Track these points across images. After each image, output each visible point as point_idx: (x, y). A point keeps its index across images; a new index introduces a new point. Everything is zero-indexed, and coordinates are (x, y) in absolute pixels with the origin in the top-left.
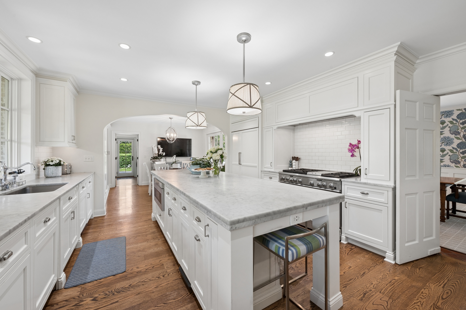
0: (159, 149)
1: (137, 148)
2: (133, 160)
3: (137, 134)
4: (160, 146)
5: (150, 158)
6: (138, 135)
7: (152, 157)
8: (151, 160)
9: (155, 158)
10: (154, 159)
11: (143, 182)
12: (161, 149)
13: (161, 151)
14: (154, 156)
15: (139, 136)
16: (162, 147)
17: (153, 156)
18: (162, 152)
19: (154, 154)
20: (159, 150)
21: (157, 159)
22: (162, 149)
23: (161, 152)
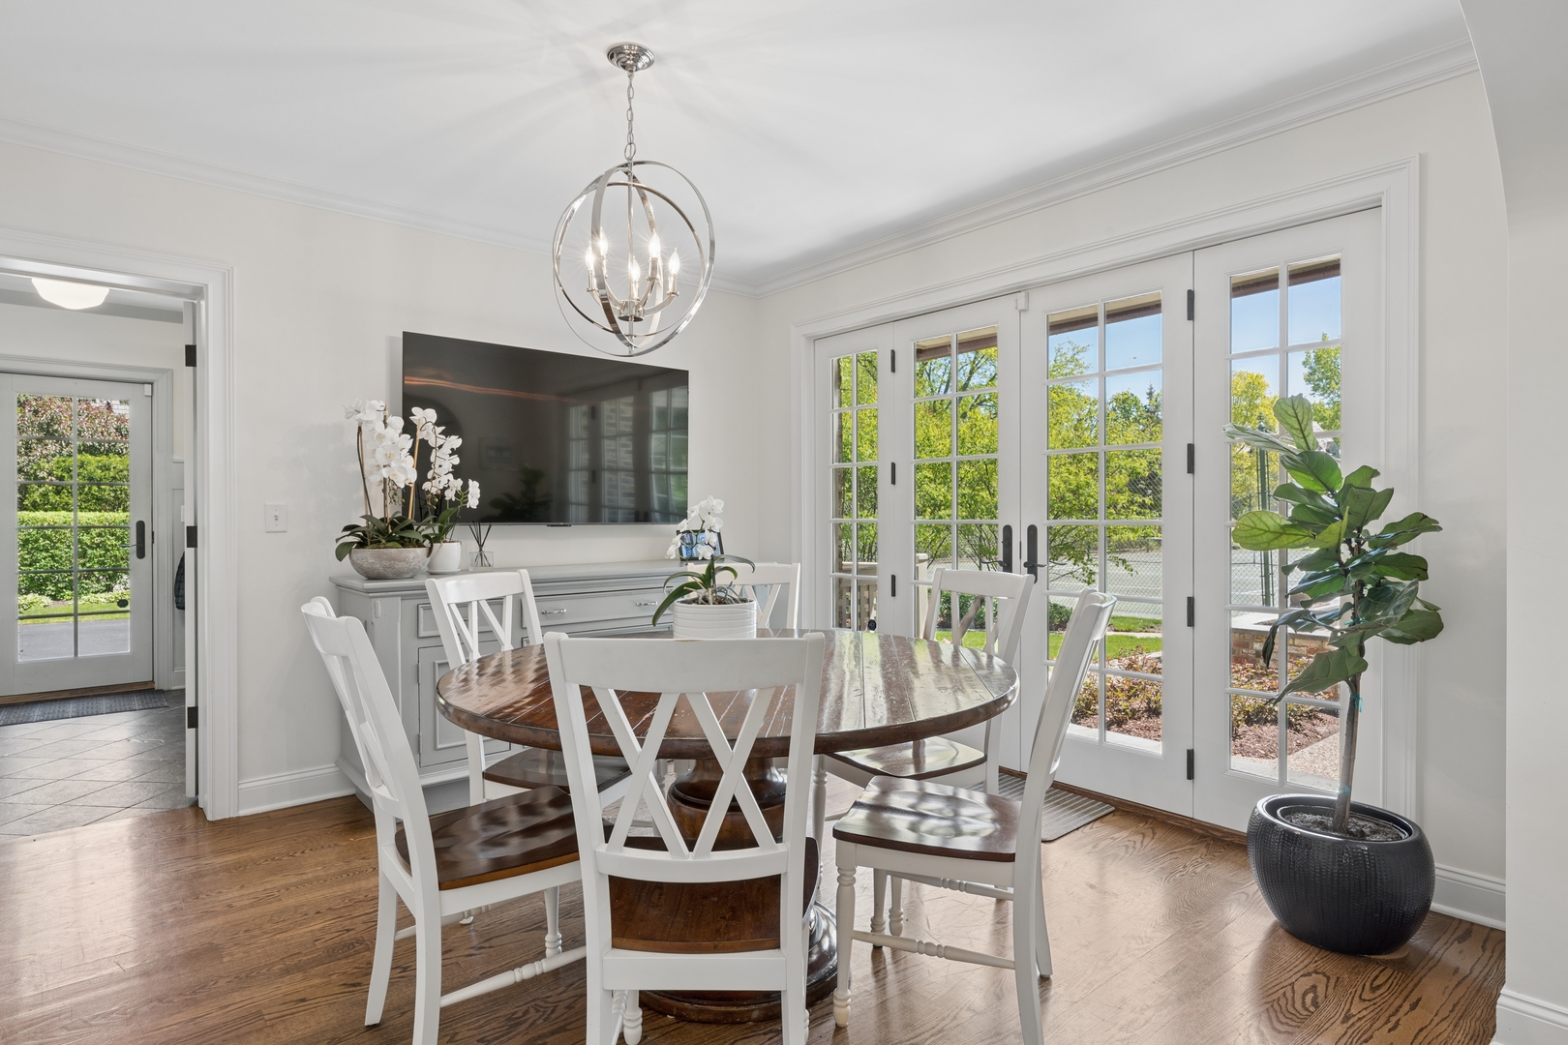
0: (424, 443)
1: (183, 453)
2: (141, 554)
3: (191, 277)
4: (431, 414)
5: (335, 533)
6: (198, 292)
7: (351, 529)
8: (342, 551)
9: (382, 532)
10: (376, 543)
11: (249, 784)
12: (446, 451)
13: (444, 461)
14: (378, 514)
15: (210, 312)
16: (449, 423)
17: (368, 518)
18: (457, 471)
19: (376, 494)
20: (423, 454)
21: (405, 543)
22: (455, 442)
23: (443, 479)
